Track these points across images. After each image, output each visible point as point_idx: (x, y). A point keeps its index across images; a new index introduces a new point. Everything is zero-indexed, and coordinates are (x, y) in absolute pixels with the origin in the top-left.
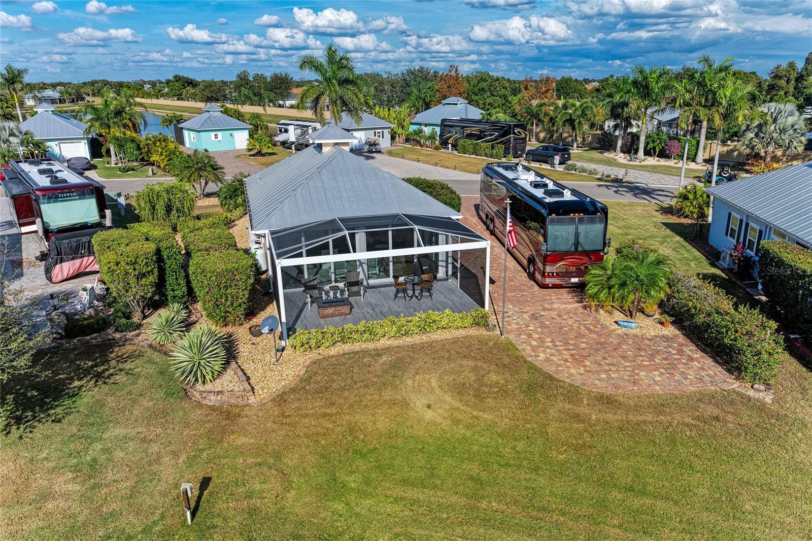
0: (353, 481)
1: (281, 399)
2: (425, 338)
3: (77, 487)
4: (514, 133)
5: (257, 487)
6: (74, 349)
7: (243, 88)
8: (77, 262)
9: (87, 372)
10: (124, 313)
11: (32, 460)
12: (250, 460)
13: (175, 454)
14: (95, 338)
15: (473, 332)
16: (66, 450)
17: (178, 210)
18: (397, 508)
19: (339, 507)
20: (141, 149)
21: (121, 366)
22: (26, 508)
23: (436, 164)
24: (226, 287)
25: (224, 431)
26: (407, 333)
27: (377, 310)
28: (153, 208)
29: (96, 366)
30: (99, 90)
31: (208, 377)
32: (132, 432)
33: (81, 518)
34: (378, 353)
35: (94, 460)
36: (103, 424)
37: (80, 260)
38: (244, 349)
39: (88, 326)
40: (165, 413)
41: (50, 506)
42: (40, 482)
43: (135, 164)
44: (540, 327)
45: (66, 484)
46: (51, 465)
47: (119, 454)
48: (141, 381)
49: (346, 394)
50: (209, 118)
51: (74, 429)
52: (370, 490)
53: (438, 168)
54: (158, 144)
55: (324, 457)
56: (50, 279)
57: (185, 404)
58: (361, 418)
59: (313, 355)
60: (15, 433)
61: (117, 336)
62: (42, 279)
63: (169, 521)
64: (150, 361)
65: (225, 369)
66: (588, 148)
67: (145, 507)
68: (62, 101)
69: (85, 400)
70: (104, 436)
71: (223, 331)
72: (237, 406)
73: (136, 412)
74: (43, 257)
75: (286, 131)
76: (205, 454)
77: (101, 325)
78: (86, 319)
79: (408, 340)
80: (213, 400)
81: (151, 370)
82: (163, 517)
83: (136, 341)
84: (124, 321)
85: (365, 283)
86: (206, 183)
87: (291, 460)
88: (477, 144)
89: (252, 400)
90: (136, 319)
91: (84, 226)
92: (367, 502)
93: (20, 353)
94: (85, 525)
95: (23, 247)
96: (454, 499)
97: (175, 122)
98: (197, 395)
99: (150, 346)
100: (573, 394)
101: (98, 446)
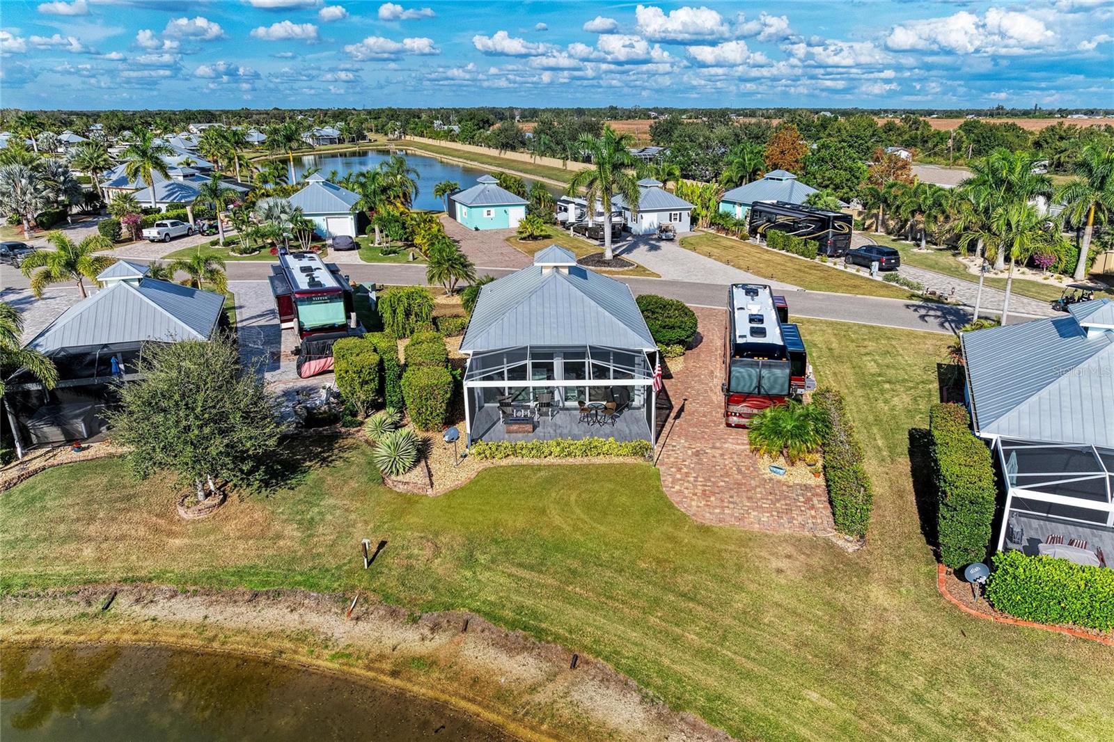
0: (483, 559)
1: (451, 494)
2: (585, 460)
3: (299, 535)
4: (834, 228)
5: (416, 552)
6: (309, 437)
7: (543, 136)
8: (323, 361)
9: (317, 455)
10: (351, 411)
11: (273, 512)
12: (416, 534)
13: (366, 522)
14: (326, 430)
15: (631, 460)
16: (295, 509)
17: (416, 315)
18: (508, 581)
19: (468, 574)
20: (405, 228)
21: (341, 454)
22: (267, 542)
23: (728, 263)
24: (427, 400)
25: (403, 512)
26: (569, 454)
27: (558, 431)
28: (394, 312)
29: (323, 452)
30: (383, 126)
31: (401, 470)
32: (339, 503)
33: (299, 554)
34: (539, 468)
35: (312, 519)
36: (322, 495)
37: (324, 360)
38: (436, 452)
39: (323, 419)
40: (365, 493)
41: (281, 543)
42: (277, 527)
43: (400, 244)
44: (696, 463)
45: (292, 530)
46: (285, 517)
47: (329, 517)
48: (353, 468)
49: (501, 497)
50: (483, 191)
51: (302, 496)
52: (494, 567)
53: (729, 268)
54: (422, 225)
55: (468, 539)
56: (300, 374)
57: (381, 489)
58: (504, 516)
59: (487, 464)
60: (264, 493)
61: (343, 430)
62: (294, 374)
63: (353, 565)
64: (363, 453)
65: (415, 466)
66: (945, 247)
67: (340, 554)
68: (341, 141)
69: (312, 476)
70: (322, 503)
71: (421, 435)
72: (417, 495)
73: (345, 490)
74: (297, 352)
75: (566, 210)
76: (386, 526)
77: (333, 419)
78: (321, 414)
79: (571, 460)
80: (401, 488)
81: (362, 460)
82: (350, 562)
83: (357, 436)
84: (349, 418)
85: (561, 405)
86: (457, 280)
87: (444, 539)
88: (788, 237)
89: (430, 492)
90: (360, 418)
91: (332, 328)
92: (487, 574)
93: (270, 436)
94: (301, 558)
95: (283, 339)
96: (550, 581)
97: (448, 192)
98: (390, 482)
99: (366, 441)
100: (680, 520)
101: (316, 510)
